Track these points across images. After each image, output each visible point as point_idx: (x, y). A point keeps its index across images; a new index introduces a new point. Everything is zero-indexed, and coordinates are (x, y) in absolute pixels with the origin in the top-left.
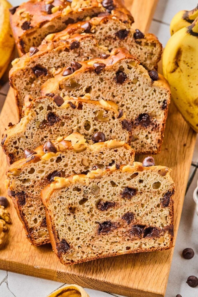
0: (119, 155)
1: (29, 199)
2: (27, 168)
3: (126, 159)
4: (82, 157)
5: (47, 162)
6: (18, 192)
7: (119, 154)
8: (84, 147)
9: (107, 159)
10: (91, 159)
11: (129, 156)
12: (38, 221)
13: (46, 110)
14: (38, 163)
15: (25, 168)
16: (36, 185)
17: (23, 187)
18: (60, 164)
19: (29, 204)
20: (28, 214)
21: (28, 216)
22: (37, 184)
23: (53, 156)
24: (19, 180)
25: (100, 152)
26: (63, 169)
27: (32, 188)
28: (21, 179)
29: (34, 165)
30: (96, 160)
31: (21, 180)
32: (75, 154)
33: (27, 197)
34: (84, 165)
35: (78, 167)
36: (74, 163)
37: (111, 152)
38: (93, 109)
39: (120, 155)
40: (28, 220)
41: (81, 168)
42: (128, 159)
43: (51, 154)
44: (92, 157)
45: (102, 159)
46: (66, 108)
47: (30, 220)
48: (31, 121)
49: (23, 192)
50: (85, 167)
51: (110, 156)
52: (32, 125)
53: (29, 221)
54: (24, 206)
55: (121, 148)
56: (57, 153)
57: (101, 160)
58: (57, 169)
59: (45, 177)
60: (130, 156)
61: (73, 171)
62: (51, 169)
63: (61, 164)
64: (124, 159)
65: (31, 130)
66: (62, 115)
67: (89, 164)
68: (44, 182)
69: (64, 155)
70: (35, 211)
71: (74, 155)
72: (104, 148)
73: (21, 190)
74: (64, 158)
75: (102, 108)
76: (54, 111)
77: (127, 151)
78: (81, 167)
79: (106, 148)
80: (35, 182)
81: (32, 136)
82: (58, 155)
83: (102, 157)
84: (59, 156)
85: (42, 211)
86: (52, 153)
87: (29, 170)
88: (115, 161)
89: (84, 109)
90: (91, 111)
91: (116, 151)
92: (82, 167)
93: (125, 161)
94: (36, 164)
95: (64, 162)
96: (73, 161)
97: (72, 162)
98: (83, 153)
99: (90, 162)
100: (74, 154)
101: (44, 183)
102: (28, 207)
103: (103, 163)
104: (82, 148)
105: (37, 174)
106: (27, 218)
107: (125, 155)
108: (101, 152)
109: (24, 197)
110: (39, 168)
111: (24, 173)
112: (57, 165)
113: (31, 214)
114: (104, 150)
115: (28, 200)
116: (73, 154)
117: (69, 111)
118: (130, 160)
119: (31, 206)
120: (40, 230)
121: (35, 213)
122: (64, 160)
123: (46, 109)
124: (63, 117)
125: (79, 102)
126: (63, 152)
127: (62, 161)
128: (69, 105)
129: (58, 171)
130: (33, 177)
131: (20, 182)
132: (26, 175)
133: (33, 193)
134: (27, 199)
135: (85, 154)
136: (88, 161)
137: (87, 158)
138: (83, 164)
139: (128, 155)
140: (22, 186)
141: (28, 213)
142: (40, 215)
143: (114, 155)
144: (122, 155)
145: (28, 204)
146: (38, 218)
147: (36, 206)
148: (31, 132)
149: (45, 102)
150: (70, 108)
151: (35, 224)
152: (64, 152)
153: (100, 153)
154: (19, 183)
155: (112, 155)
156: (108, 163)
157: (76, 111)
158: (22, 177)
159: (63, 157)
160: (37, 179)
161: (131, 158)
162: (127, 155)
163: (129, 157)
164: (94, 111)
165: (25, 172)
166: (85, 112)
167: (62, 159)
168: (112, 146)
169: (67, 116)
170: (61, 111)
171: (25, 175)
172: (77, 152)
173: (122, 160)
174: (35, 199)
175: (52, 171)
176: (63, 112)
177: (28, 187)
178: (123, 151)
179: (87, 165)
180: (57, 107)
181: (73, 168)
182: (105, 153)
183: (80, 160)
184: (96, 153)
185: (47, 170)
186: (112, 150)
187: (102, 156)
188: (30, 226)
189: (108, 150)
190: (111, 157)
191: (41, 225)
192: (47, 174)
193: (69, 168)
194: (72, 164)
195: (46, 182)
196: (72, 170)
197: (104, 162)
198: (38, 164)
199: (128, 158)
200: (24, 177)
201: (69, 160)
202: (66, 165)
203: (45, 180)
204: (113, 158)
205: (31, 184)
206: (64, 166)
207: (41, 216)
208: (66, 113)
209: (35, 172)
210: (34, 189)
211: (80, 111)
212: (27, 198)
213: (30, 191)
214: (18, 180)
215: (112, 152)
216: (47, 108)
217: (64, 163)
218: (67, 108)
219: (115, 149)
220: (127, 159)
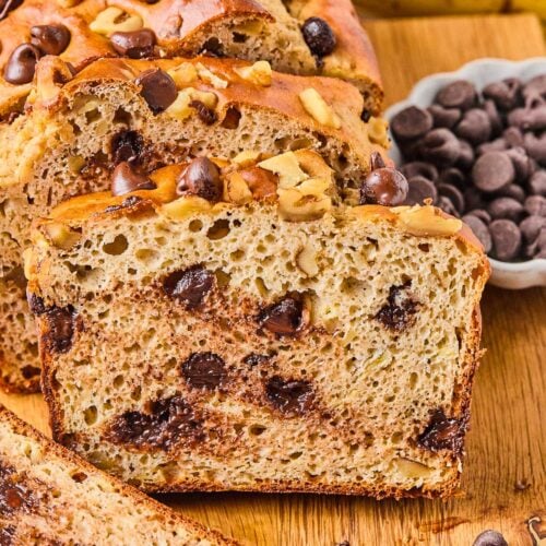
0: (433, 266)
1: (84, 337)
2: (103, 231)
3: (452, 284)
4: (300, 239)
5: (175, 228)
6: (55, 306)
7: (431, 261)
8: (318, 207)
9: (386, 268)
10: (331, 256)
11: (465, 277)
12: (100, 419)
13: (110, 122)
14: (144, 222)
15: (96, 232)
16: (121, 297)
17: (74, 292)
18: (218, 245)
19: (82, 354)
20: (71, 387)
21: (68, 391)
22: (127, 293)
23: (202, 211)
24: (69, 265)
25: (368, 239)
26: (225, 264)
27: (103, 304)
28: (74, 262)
29: (131, 228)
30: (346, 260)
31: (73, 268)
32: (281, 223)
33: (81, 328)
34: (302, 271)
35: (279, 269)
36: (268, 254)
37: (405, 246)
38: (275, 131)
39: (437, 266)
40: (66, 407)
41: (289, 277)
42: (459, 287)
43: (197, 203)
44: (334, 249)
45: (371, 263)
46: (180, 122)
47: (73, 408)
48: (51, 152)
49: (71, 308)
50: (304, 276)
51: (398, 262)
52: (54, 164)
53: (69, 410)
54: (62, 357)
55: (444, 241)
56: (219, 206)
57: (365, 265)
58: (206, 259)
59: (157, 276)
60: (471, 280)
61: (260, 280)
62: (187, 256)
63: (223, 245)
64: (447, 284)
65: (49, 180)
66: (163, 140)
67: (322, 269)
68: (148, 293)
69: (240, 217)
70: (97, 383)
71: (274, 227)
72: (386, 227)
73: (65, 299)
74: (239, 229)
75: (307, 130)
76: (137, 125)
77: (464, 258)
78: (289, 273)
79: (390, 230)
80: (119, 285)
81: (49, 200)
82: (218, 212)
83: (371, 257)
84: (222, 216)
85: (121, 388)
86: (202, 201)
87: (109, 239)
88: (414, 281)
89: (246, 127)
90: (268, 137)
91: (425, 248)
92: (295, 273)
93: (449, 291)
94: (136, 224)
95: (235, 240)
96: (265, 244)
97: (261, 249)
98: (306, 226)
99: (324, 262)
100: (276, 224)
101: (148, 298)
102: (77, 364)
103: (371, 278)
104: (308, 207)
105: (134, 259)
106: (63, 397)
107: (452, 270)
108: (372, 237)
109: (71, 325)
110: (146, 241)
111: (88, 244)
112: (210, 245)
113: (80, 389)
114: (383, 235)
115: (82, 338)
116: (272, 222)
117: (192, 130)
118: (467, 292)
119: (86, 361)
120: (99, 450)
121: (94, 390)
122: (236, 235)
123: (108, 118)
124: (167, 149)
125: (229, 104)
126: (240, 206)
127: (231, 236)
128: (193, 111)
129: (208, 268)
130: (117, 267)
131: (68, 271)
132: (94, 252)
133: (102, 321)
134: (79, 336)
135: (314, 232)
136: (320, 259)
137: (318, 246)
138: (298, 265)
139: (464, 272)
140: (73, 287)
141: (71, 383)
142: (109, 401)
143: (415, 260)
144: (442, 268)
145: (79, 355)
146: (100, 408)
147: (103, 366)
148: (48, 187)
149: (110, 98)
150: (197, 121)
151: (85, 425)
152: (244, 208)
153: (367, 243)
154: (64, 275)
155: (407, 258)
156: (387, 282)
157: (216, 132)
158: (79, 258)
159: (237, 223)
160: (127, 278)
161: (473, 287)
162: (459, 272)
163: (467, 281)
164: (278, 136)
165: (95, 242)
166: (246, 137)
167: (229, 230)
168: (414, 229)
169: (181, 145)
170: (163, 130)
171: (89, 254)
172: (288, 220)
173: (440, 285)
174: (106, 343)
175: (188, 263)
176: (168, 131)
177: (90, 296)
178: (451, 256)
179: (313, 270)
180: (150, 115)
181: (260, 269)
182: (384, 245)
183: (292, 249)
184: (353, 239)
185: (170, 257)
186: (412, 241)
187: (373, 254)
188: (67, 427)
189: (398, 237)
190: (403, 267)
191: (106, 434)
192: (165, 270)
193: (247, 267)
194: (262, 256)
195: (157, 295)
196: (256, 275)
197: (373, 274)
198: (145, 228)
199: (462, 283)
200: (87, 259)
201: (254, 238)
202: (238, 254)
203: (154, 286)
204: (408, 271)
205: (103, 288)
206: (233, 254)
207: (112, 403)
208: (178, 137)
209: (127, 252)
210: (110, 306)
211: (231, 132)
212: (80, 330)
213: (94, 313)
214: (65, 263)
215: (409, 249)
216: (113, 116)
217: (234, 247)
218: (185, 122)
219: (423, 241)
220: (455, 287)
